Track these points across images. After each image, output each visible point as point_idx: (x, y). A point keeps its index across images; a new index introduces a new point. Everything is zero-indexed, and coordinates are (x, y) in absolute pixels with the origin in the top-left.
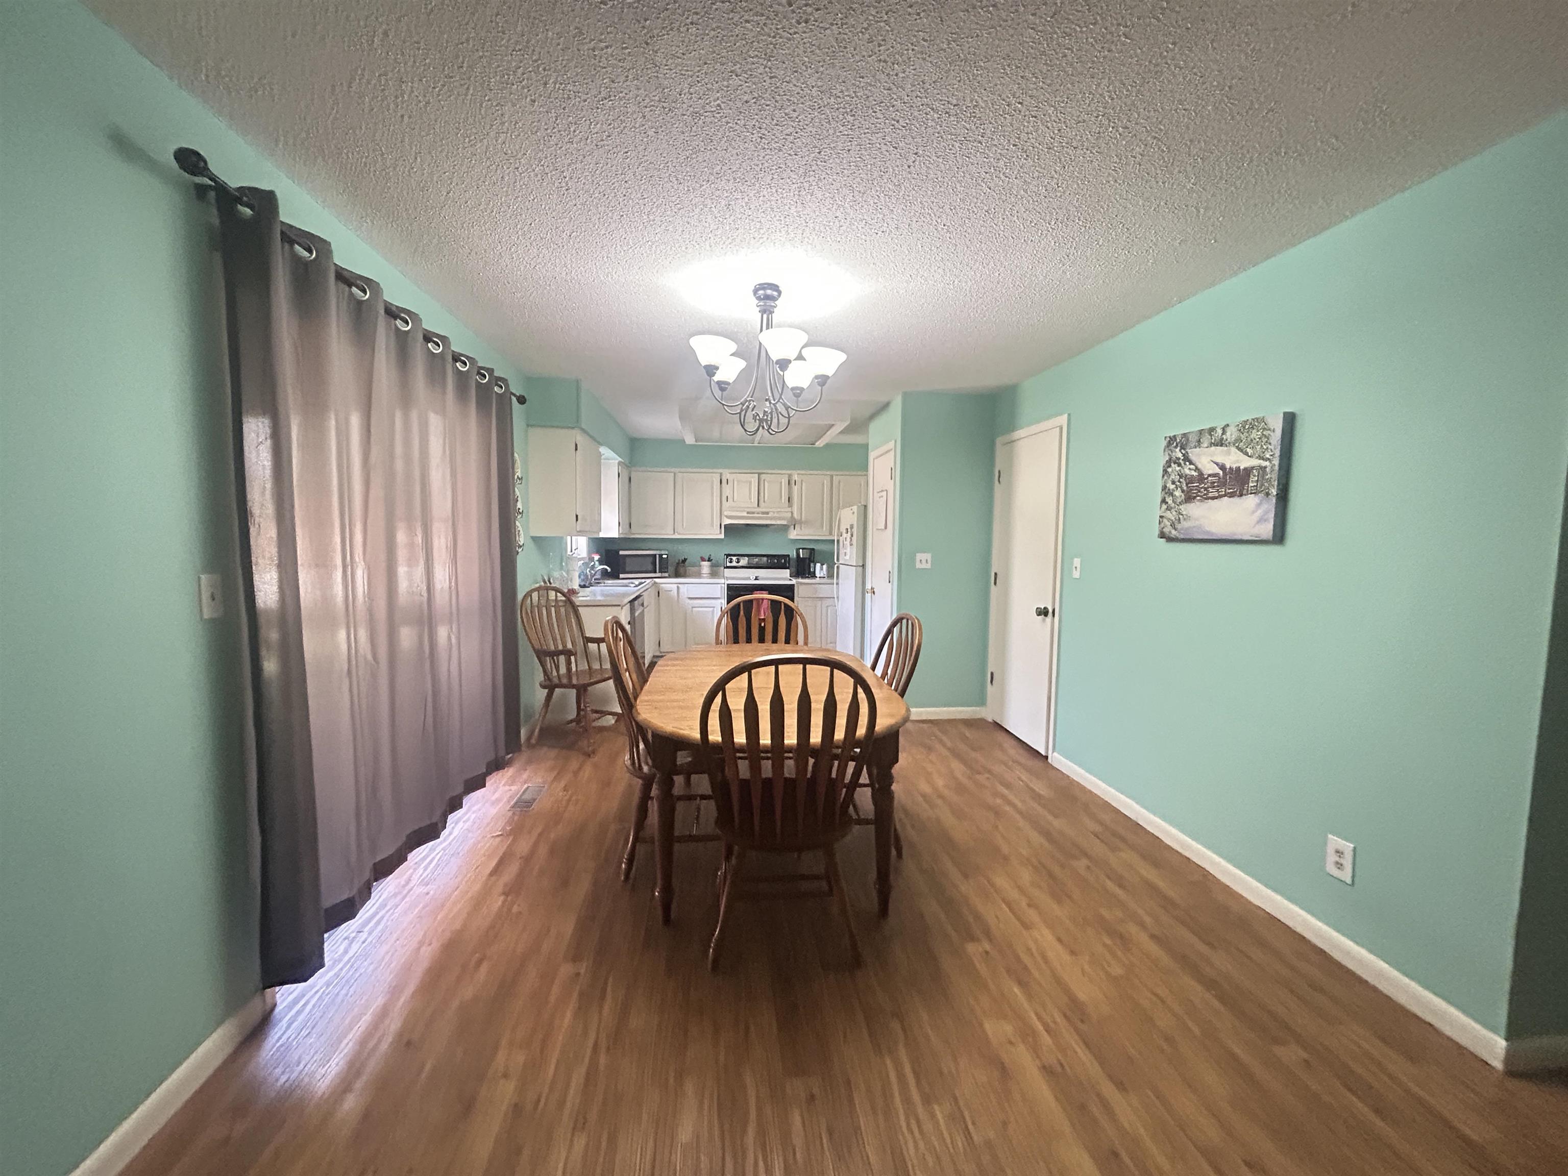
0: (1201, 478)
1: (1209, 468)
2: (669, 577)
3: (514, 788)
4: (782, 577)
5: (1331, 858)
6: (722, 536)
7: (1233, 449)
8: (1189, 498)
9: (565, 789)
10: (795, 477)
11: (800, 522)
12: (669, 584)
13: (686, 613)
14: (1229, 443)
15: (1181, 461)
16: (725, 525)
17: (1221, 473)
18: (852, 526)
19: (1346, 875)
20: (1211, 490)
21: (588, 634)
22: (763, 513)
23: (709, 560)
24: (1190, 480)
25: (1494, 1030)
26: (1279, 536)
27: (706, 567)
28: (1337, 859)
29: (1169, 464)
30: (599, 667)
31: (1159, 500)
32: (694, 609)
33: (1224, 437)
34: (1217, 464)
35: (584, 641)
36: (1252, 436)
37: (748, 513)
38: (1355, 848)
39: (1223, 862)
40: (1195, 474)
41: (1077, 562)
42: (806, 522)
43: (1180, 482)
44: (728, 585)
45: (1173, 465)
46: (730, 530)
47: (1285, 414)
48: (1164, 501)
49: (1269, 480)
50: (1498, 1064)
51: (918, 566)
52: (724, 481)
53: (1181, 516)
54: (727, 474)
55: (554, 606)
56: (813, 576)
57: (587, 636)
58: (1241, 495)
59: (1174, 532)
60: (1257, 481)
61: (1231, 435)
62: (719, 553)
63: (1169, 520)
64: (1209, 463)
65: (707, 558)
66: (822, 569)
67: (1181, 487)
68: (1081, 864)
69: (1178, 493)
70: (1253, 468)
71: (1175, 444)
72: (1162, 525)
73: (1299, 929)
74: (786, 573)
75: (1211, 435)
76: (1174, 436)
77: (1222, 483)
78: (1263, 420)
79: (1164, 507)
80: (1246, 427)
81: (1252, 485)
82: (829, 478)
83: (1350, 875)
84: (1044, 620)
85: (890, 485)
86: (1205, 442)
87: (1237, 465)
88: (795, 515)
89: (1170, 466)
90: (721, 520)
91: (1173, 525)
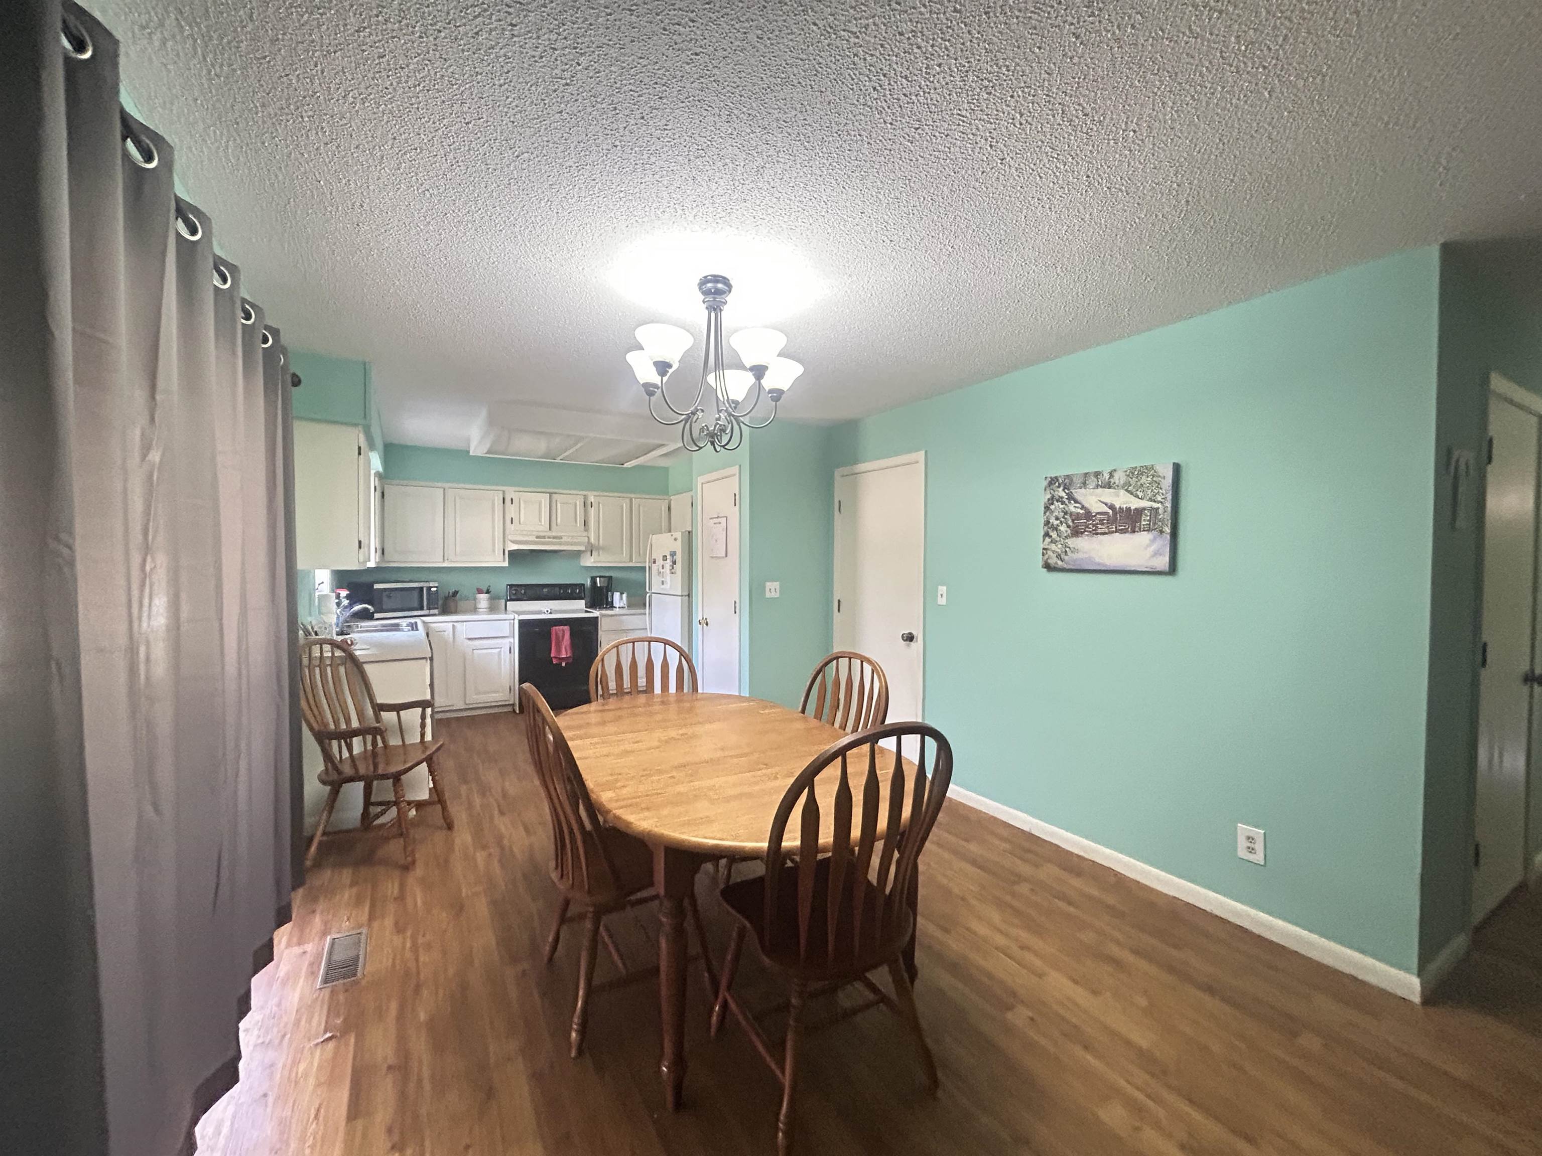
0: (1088, 515)
1: (1096, 507)
2: (440, 614)
3: (309, 947)
4: (576, 608)
5: (1242, 843)
6: (506, 564)
7: (1122, 492)
8: (1076, 532)
9: (399, 929)
10: (592, 499)
11: (599, 548)
12: (441, 623)
13: (465, 659)
14: (1118, 486)
15: (1064, 500)
16: (509, 551)
17: (1111, 512)
18: (673, 554)
19: (1259, 858)
20: (1099, 526)
21: (380, 700)
22: (554, 538)
23: (488, 592)
24: (1076, 517)
25: (1407, 970)
26: (1173, 569)
27: (483, 599)
28: (1249, 845)
29: (1051, 500)
30: (400, 743)
31: (1042, 533)
32: (475, 651)
33: (1112, 481)
34: (1106, 504)
35: (374, 712)
36: (1142, 481)
37: (537, 537)
38: (1265, 833)
39: (1127, 859)
40: (1082, 512)
41: (943, 589)
42: (603, 548)
43: (1065, 519)
44: (520, 621)
45: (1055, 502)
46: (516, 557)
47: (1174, 464)
48: (1047, 535)
49: (1162, 520)
50: (1416, 999)
51: (768, 595)
52: (508, 501)
53: (1067, 549)
54: (511, 492)
55: (330, 665)
56: (611, 606)
57: (379, 702)
58: (1134, 532)
59: (1060, 563)
60: (1150, 521)
61: (1119, 479)
62: (501, 584)
63: (1054, 552)
64: (1096, 502)
65: (485, 590)
66: (621, 598)
67: (1066, 523)
68: (1024, 889)
69: (1063, 528)
70: (1144, 509)
71: (1057, 484)
72: (1046, 556)
73: (1217, 912)
74: (581, 604)
75: (1098, 478)
76: (1056, 477)
77: (1112, 520)
78: (1152, 467)
79: (1048, 540)
80: (1135, 473)
81: (1144, 523)
82: (628, 501)
83: (1262, 856)
84: (908, 645)
85: (733, 513)
86: (1092, 482)
87: (1128, 506)
88: (592, 540)
89: (1052, 504)
90: (504, 545)
91: (1059, 557)
